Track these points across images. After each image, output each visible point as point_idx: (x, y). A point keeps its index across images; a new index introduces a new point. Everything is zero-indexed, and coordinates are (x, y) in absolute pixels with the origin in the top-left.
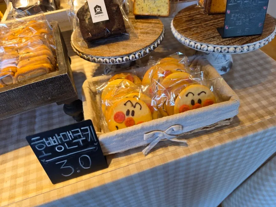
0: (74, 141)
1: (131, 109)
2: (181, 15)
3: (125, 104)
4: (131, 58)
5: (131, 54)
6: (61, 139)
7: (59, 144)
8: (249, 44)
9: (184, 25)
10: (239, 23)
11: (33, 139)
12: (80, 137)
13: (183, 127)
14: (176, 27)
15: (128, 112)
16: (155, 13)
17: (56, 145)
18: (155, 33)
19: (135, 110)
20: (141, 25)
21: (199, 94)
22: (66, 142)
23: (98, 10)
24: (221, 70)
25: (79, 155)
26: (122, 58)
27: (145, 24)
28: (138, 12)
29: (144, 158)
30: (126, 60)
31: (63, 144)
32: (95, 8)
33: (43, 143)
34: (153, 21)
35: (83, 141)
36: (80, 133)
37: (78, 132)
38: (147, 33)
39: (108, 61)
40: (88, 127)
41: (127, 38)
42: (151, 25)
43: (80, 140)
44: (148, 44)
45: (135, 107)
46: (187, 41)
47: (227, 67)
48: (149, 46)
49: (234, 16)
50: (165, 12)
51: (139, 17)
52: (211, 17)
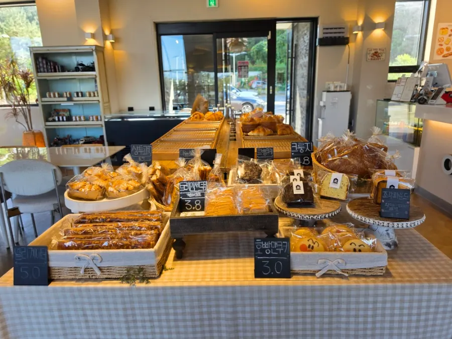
0: (277, 249)
1: (312, 244)
2: (355, 201)
3: (308, 241)
4: (315, 217)
5: (315, 215)
6: (270, 245)
7: (269, 249)
8: (398, 223)
9: (356, 207)
10: (391, 209)
11: (257, 240)
12: (280, 247)
13: (346, 263)
14: (349, 207)
15: (309, 246)
16: (335, 197)
17: (267, 249)
18: (334, 207)
19: (314, 246)
20: (324, 202)
21: (360, 246)
22: (273, 248)
23: (298, 187)
24: (386, 245)
25: (277, 260)
26: (309, 216)
27: (327, 202)
28: (323, 194)
29: (316, 279)
30: (312, 218)
31: (270, 249)
32: (297, 186)
33: (261, 244)
34: (334, 201)
35: (281, 251)
36: (281, 245)
37: (280, 244)
38: (328, 207)
39: (299, 216)
40: (286, 242)
41: (314, 207)
42: (331, 203)
43: (280, 250)
44: (328, 212)
45: (314, 244)
46: (356, 216)
47: (391, 244)
48: (329, 213)
49: (387, 204)
50: (343, 197)
51: (323, 197)
52: (378, 205)
